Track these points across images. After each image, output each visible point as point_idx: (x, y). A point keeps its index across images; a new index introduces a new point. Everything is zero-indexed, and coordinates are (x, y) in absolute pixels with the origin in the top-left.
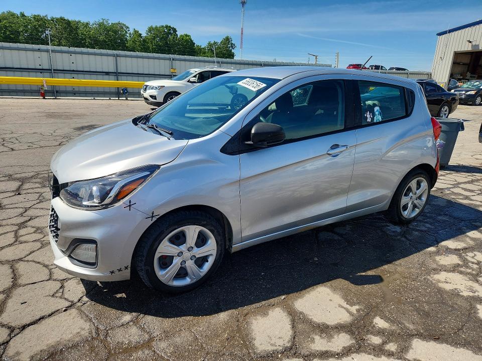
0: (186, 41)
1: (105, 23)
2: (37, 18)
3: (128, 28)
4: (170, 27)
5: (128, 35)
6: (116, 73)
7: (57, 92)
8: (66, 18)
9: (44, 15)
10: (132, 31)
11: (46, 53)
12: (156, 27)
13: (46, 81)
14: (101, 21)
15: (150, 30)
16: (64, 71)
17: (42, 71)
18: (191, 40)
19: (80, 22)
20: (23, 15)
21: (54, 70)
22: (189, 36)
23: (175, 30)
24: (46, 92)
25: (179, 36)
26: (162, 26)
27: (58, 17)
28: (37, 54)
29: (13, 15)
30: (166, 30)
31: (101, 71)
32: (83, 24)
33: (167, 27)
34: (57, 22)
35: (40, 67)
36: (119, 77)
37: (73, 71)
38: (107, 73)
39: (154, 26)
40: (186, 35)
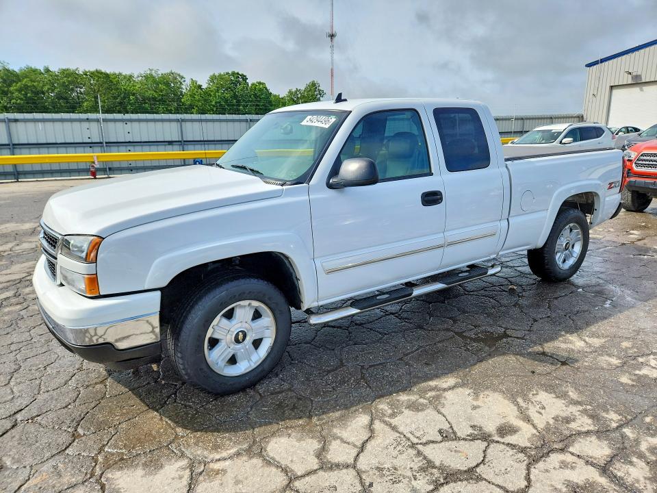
0: (261, 90)
1: (154, 74)
2: (66, 73)
3: (182, 77)
4: (238, 74)
5: (184, 87)
6: (181, 142)
7: (110, 169)
8: (103, 71)
9: (75, 68)
10: (188, 82)
11: (96, 123)
12: (220, 75)
13: (96, 157)
14: (148, 72)
15: (213, 78)
16: (118, 144)
17: (91, 145)
18: (266, 89)
19: (120, 74)
20: (47, 70)
21: (106, 143)
22: (263, 84)
23: (244, 78)
24: (98, 170)
25: (250, 85)
26: (228, 73)
27: (92, 69)
28: (86, 125)
29: (35, 71)
30: (233, 78)
31: (162, 140)
32: (125, 77)
33: (233, 74)
34: (91, 77)
35: (89, 141)
36: (186, 147)
37: (130, 142)
38: (170, 143)
39: (217, 74)
40: (260, 83)
